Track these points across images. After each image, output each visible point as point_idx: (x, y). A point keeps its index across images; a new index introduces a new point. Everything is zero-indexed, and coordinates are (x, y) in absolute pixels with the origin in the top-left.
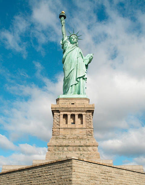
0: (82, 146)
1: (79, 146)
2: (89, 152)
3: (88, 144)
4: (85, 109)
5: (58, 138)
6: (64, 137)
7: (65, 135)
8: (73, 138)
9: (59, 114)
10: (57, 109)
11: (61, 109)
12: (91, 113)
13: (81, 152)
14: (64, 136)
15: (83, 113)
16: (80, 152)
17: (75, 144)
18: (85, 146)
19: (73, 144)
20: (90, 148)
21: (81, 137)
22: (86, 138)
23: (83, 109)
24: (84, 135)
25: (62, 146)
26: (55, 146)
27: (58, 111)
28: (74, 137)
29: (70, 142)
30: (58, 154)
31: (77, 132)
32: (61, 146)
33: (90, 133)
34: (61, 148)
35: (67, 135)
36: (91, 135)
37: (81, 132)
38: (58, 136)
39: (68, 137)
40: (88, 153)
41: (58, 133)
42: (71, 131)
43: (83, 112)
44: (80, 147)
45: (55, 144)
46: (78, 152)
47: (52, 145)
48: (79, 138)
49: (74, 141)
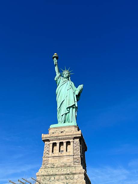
0: (68, 174)
1: (66, 174)
2: (75, 181)
3: (74, 172)
4: (72, 136)
6: (53, 166)
7: (54, 163)
9: (49, 143)
10: (47, 139)
11: (51, 138)
14: (52, 165)
15: (71, 141)
16: (66, 181)
17: (62, 173)
18: (71, 174)
19: (59, 173)
20: (76, 176)
21: (68, 164)
22: (73, 165)
23: (70, 136)
24: (72, 162)
25: (50, 175)
26: (43, 176)
31: (65, 160)
33: (77, 161)
34: (48, 177)
36: (79, 162)
37: (68, 160)
38: (47, 166)
39: (56, 165)
41: (47, 163)
42: (59, 159)
43: (70, 139)
44: (67, 176)
45: (43, 174)
46: (65, 181)
47: (40, 174)
48: (67, 166)
49: (62, 170)
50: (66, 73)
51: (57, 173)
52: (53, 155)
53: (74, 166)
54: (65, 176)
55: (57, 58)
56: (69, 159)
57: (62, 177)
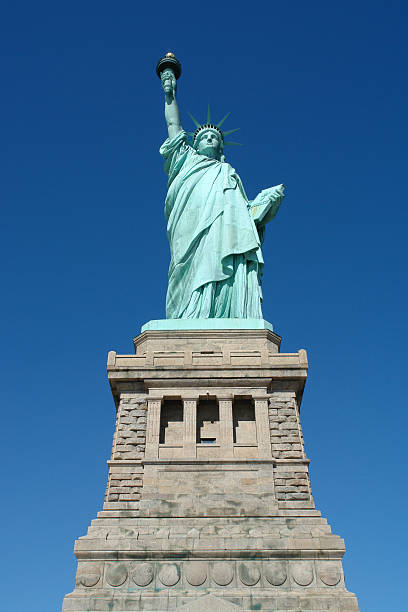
1: (245, 556)
2: (297, 592)
3: (288, 545)
4: (262, 374)
5: (135, 513)
6: (166, 509)
7: (171, 496)
8: (210, 511)
9: (142, 397)
10: (135, 375)
11: (154, 374)
12: (293, 394)
13: (256, 592)
14: (164, 502)
15: (258, 393)
16: (248, 591)
17: (224, 546)
18: (273, 555)
19: (209, 546)
20: (300, 569)
21: (249, 504)
22: (273, 509)
23: (251, 374)
24: (266, 495)
25: (154, 556)
26: (117, 556)
27: (141, 386)
28: (217, 504)
29: (193, 532)
30: (127, 601)
31: (229, 481)
32: (143, 557)
33: (296, 489)
34: (143, 566)
35: (180, 496)
36: (302, 495)
37: (248, 483)
38: (135, 505)
39: (183, 504)
40: (294, 593)
41: (136, 490)
42: (198, 477)
43: (253, 385)
44: (248, 563)
45: (113, 545)
46: (241, 591)
47: (97, 549)
48: (243, 511)
49: (216, 529)
50: (209, 134)
51: (195, 546)
52: (166, 454)
53: (281, 513)
54: (239, 562)
55: (176, 69)
56: (253, 481)
57: (223, 567)
